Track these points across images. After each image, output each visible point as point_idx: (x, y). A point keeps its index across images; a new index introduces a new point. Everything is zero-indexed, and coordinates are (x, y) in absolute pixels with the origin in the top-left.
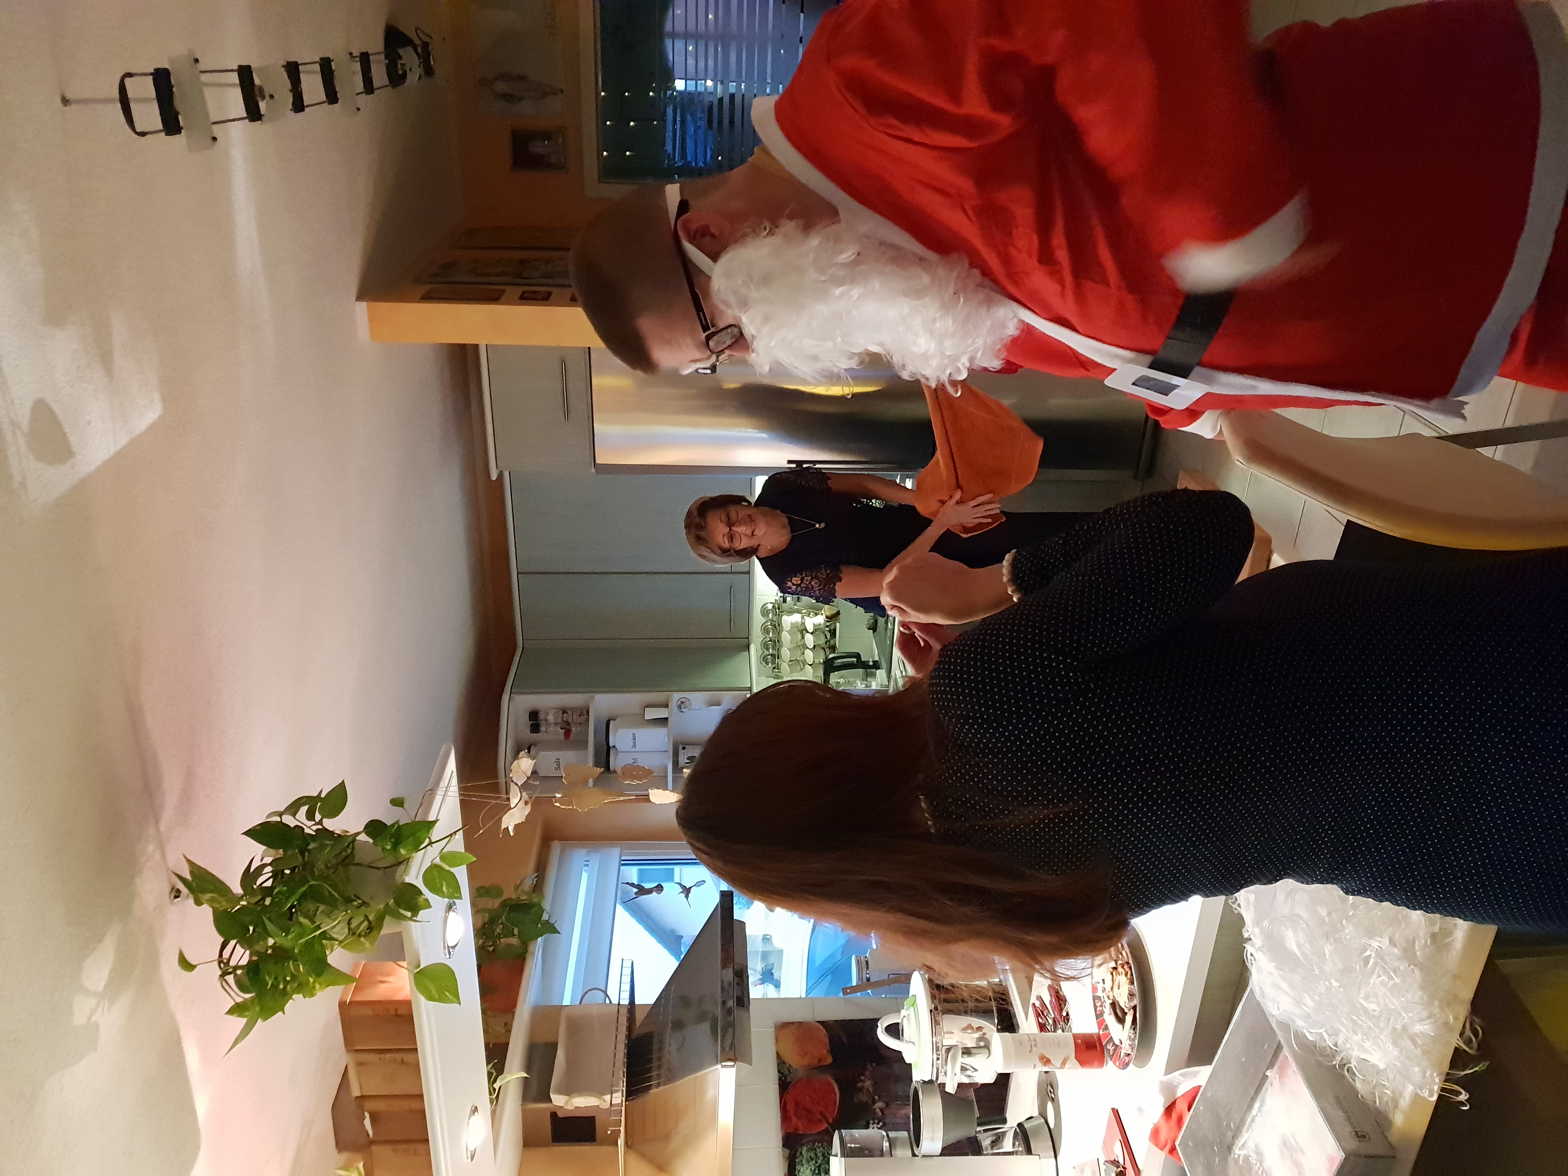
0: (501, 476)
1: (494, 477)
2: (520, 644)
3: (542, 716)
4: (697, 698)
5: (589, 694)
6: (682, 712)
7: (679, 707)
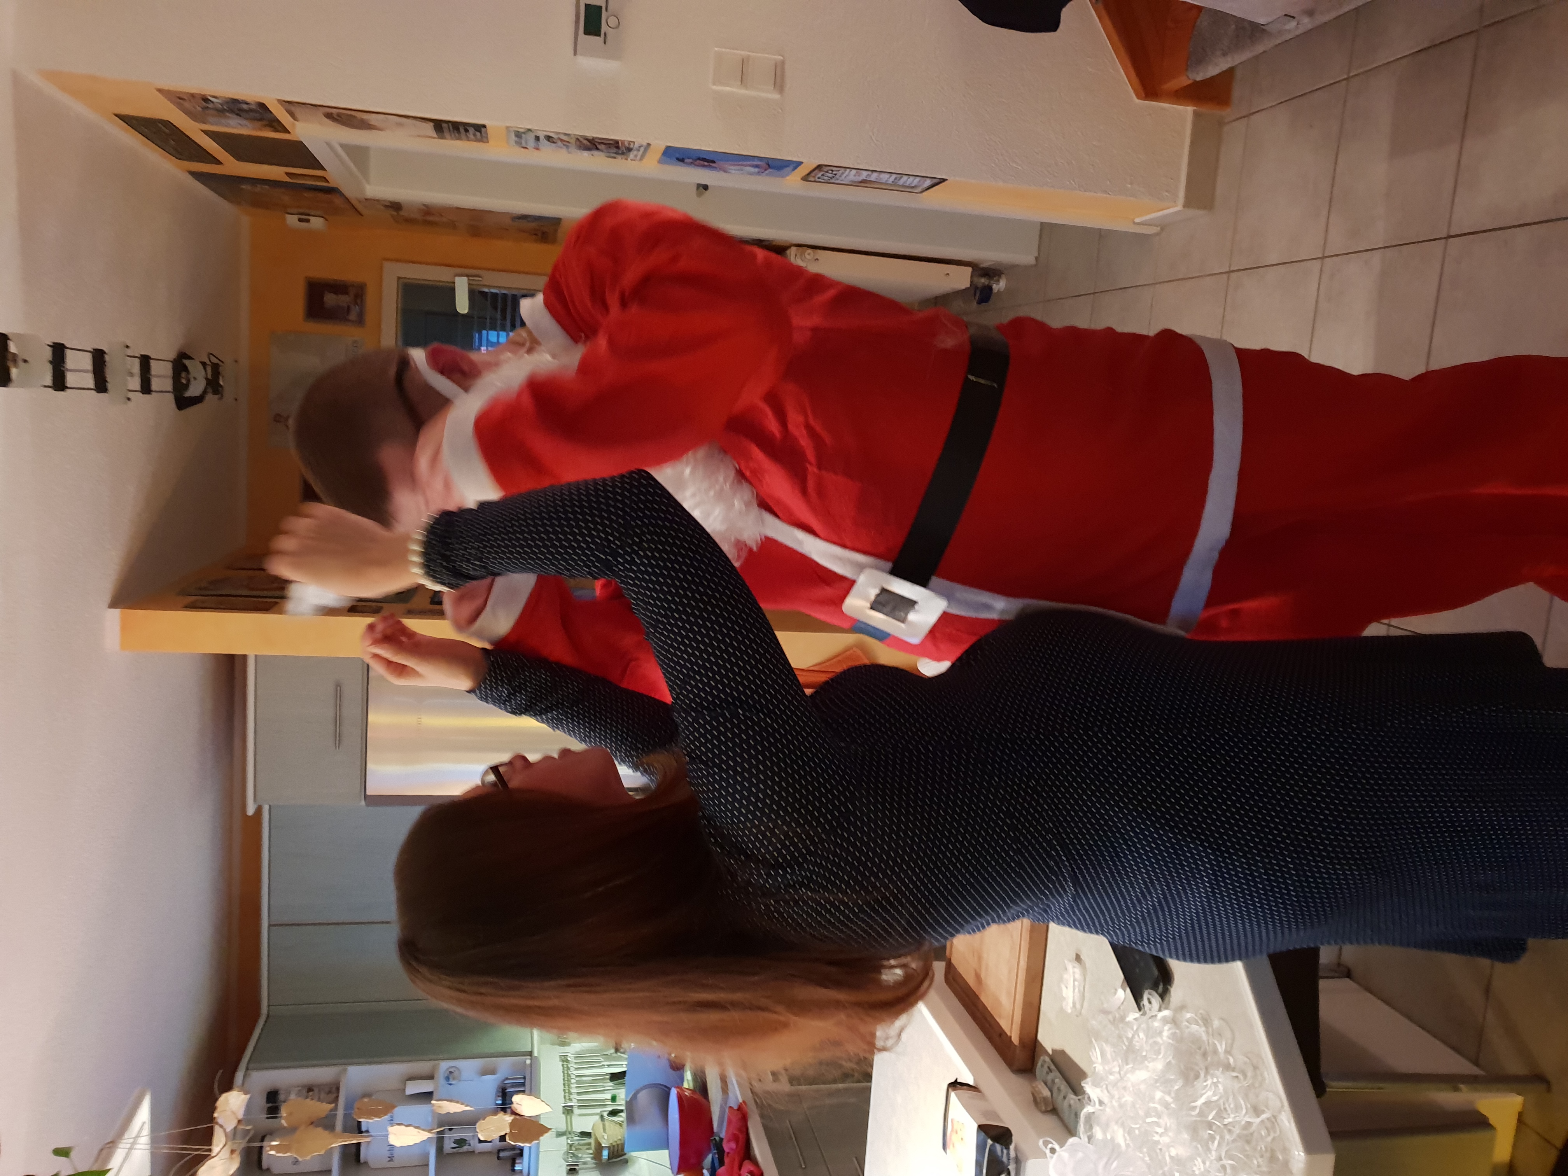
0: (259, 811)
1: (251, 811)
2: (264, 1010)
3: (282, 1097)
4: (469, 1067)
5: (341, 1068)
6: (451, 1084)
7: (447, 1079)
